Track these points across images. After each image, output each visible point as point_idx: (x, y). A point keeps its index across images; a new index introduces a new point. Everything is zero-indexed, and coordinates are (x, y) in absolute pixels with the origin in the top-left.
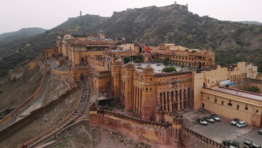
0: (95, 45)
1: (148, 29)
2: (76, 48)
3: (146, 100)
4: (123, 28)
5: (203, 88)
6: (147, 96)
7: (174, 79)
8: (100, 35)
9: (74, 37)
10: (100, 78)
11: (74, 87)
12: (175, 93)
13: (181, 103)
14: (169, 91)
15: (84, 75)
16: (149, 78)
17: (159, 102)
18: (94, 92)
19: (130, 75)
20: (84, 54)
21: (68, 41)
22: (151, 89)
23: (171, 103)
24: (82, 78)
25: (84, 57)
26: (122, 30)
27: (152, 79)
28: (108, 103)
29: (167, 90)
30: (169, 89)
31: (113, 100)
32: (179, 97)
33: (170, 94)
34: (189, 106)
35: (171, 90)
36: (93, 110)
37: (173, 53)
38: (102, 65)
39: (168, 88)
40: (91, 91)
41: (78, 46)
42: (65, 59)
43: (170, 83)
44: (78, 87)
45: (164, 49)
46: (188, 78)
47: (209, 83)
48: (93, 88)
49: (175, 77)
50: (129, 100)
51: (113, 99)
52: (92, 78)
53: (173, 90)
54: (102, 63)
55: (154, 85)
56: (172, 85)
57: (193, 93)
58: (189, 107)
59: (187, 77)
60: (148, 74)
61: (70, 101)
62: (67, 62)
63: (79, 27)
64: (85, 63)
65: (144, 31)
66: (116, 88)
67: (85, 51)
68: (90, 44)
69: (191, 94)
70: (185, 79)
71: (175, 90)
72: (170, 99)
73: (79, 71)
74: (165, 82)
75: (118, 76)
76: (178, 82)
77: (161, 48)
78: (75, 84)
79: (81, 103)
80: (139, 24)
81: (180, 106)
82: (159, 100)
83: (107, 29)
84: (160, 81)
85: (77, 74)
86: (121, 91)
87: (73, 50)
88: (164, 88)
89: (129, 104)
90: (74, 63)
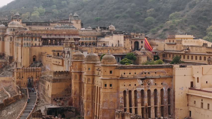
0: (55, 35)
1: (176, 12)
2: (25, 40)
3: (104, 100)
4: (127, 11)
5: (190, 89)
6: (105, 95)
7: (145, 73)
8: (72, 22)
9: (27, 25)
10: (54, 81)
11: (16, 95)
12: (146, 93)
13: (156, 108)
14: (137, 89)
15: (33, 81)
16: (108, 70)
17: (122, 103)
18: (45, 103)
19: (91, 70)
20: (38, 50)
21: (14, 30)
22: (111, 85)
23: (139, 106)
24: (30, 85)
25: (37, 55)
26: (124, 14)
27: (113, 72)
28: (61, 114)
29: (134, 88)
30: (137, 87)
31: (69, 111)
32: (152, 100)
33: (139, 94)
34: (169, 114)
35: (141, 89)
36: (37, 117)
37: (187, 51)
38: (61, 64)
39: (135, 85)
40: (40, 102)
41: (28, 37)
42: (8, 61)
43: (139, 79)
44: (23, 96)
45: (174, 43)
46: (167, 73)
47: (198, 82)
48: (44, 98)
49: (147, 71)
50: (88, 107)
51: (69, 109)
52: (44, 83)
53: (143, 89)
54: (61, 61)
55: (115, 79)
56: (142, 82)
57: (174, 96)
58: (170, 116)
59: (165, 73)
60: (106, 65)
61: (10, 113)
62: (11, 65)
63: (41, 8)
64: (38, 64)
65: (168, 15)
66: (75, 94)
67: (39, 46)
68: (47, 35)
69: (172, 98)
70: (162, 75)
71: (147, 89)
72: (139, 100)
73: (26, 73)
74: (131, 76)
75: (78, 76)
76: (152, 79)
77: (170, 42)
78: (19, 92)
79: (23, 114)
80: (161, 3)
81: (154, 112)
82: (121, 101)
83: (95, 13)
84: (123, 74)
85: (23, 77)
86: (81, 97)
87: (20, 44)
88: (130, 85)
89: (88, 113)
90: (21, 65)
